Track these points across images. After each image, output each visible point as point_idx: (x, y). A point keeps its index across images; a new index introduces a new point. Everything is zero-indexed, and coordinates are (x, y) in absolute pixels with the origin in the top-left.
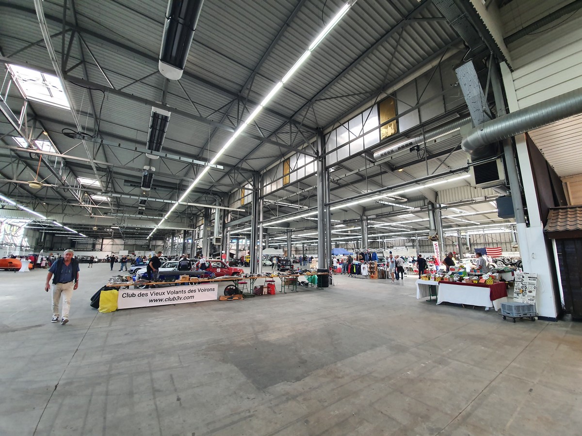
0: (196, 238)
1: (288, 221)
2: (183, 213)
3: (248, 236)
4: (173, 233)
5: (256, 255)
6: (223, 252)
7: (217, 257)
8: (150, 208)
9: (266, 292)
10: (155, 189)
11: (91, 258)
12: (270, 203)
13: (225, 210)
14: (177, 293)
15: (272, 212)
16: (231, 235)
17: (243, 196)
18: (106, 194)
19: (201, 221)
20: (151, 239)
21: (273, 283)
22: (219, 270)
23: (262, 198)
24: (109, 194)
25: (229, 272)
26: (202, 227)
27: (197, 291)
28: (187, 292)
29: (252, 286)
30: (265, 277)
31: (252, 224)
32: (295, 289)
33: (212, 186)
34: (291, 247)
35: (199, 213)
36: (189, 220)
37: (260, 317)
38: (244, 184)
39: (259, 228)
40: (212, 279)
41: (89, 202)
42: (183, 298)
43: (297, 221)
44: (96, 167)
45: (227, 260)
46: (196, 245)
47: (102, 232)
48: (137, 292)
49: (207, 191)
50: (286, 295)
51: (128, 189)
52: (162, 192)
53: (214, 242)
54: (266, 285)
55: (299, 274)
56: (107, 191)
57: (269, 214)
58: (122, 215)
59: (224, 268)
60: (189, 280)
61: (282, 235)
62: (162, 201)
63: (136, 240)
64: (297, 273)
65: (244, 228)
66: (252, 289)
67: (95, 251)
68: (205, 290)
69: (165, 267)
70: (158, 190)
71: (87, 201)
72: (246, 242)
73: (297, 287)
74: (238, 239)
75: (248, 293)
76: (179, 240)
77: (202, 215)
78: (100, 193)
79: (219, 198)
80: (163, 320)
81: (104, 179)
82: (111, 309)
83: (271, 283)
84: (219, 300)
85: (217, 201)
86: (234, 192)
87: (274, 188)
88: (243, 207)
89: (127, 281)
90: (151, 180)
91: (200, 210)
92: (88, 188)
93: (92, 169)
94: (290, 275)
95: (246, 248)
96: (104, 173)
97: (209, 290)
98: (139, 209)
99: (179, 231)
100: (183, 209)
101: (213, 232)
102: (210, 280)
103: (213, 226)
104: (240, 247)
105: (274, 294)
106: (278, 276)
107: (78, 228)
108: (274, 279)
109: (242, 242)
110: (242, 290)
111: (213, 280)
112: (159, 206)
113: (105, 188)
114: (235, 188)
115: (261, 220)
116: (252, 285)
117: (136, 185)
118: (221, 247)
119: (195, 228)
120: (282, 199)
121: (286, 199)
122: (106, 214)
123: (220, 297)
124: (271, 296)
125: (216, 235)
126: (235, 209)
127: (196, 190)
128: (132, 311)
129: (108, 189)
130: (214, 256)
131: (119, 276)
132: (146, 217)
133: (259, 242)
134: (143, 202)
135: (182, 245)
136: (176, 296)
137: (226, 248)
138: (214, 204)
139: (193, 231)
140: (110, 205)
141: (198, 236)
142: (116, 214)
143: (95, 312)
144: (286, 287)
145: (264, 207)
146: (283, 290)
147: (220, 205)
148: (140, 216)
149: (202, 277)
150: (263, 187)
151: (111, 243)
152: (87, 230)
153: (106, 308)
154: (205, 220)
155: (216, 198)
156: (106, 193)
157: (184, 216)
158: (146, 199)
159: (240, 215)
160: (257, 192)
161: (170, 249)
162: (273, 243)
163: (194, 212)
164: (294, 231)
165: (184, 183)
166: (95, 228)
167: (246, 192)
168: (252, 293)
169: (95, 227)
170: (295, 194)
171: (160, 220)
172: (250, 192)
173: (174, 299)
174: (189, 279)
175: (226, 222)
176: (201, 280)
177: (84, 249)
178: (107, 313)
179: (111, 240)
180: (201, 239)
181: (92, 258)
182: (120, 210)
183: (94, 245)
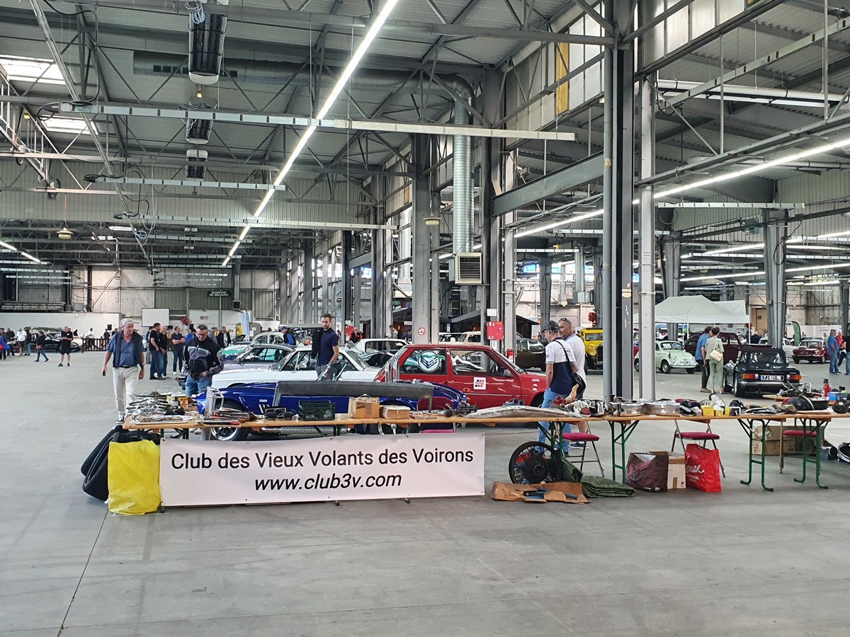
0: (389, 261)
1: (769, 170)
2: (335, 163)
3: (590, 247)
4: (306, 244)
5: (625, 323)
6: (492, 312)
7: (469, 334)
8: (225, 150)
9: (682, 478)
10: (234, 74)
11: (64, 334)
12: (686, 95)
13: (489, 140)
14: (344, 460)
15: (697, 135)
16: (521, 243)
17: (561, 73)
18: (87, 109)
19: (404, 194)
20: (234, 269)
21: (709, 445)
22: (480, 384)
23: (648, 73)
24: (95, 109)
25: (520, 392)
26: (407, 216)
27: (411, 457)
28: (375, 458)
29: (618, 453)
30: (676, 418)
31: (605, 194)
32: (811, 474)
33: (435, 45)
34: (785, 288)
35: (393, 161)
36: (358, 189)
37: (663, 577)
38: (563, 21)
39: (636, 212)
40: (460, 414)
41: (39, 141)
42: (363, 482)
43: (812, 171)
44: (47, 14)
45: (509, 345)
46: (389, 287)
47: (85, 246)
48: (215, 451)
49: (418, 67)
50: (769, 496)
51: (148, 84)
52: (260, 85)
53: (455, 274)
54: (680, 450)
55: (830, 410)
56: (86, 98)
57: (682, 145)
58: (140, 181)
59: (499, 374)
60: (381, 416)
61: (740, 235)
62: (261, 119)
63: (188, 270)
64: (823, 405)
65: (568, 214)
66: (619, 462)
67: (72, 310)
68: (437, 457)
69: (292, 369)
70: (245, 77)
71: (32, 141)
72: (581, 272)
73: (824, 465)
74: (546, 261)
75: (603, 480)
76: (330, 270)
77: (403, 167)
78: (66, 107)
79: (466, 91)
80: (307, 556)
81: (74, 54)
82: (143, 505)
83: (700, 443)
84: (490, 498)
85: (459, 106)
86: (525, 62)
87: (704, 22)
88: (567, 120)
89: (181, 412)
90: (217, 42)
91: (397, 150)
92: (31, 94)
93: (35, 23)
94: (788, 412)
95: (583, 297)
96: (70, 34)
97: (455, 456)
98: (190, 158)
99: (326, 235)
100: (335, 150)
101: (450, 236)
102: (454, 419)
103: (449, 212)
104: (555, 294)
105: (716, 489)
106: (733, 413)
107: (16, 236)
108: (716, 427)
109: (563, 274)
110: (578, 466)
111: (466, 419)
112: (253, 142)
113: (79, 89)
114: (528, 43)
115: (646, 173)
116: (618, 446)
117: (172, 65)
118: (481, 294)
119: (384, 222)
120: (740, 71)
121: (762, 72)
122: (91, 179)
123: (495, 486)
124: (702, 499)
125: (461, 246)
126: (533, 135)
127: (376, 67)
128: (208, 516)
129: (91, 91)
130: (459, 329)
131: (155, 395)
132: (216, 184)
133: (637, 271)
134: (200, 129)
135: (340, 288)
136: (339, 471)
137: (502, 296)
138: (447, 118)
139: (375, 231)
140: (100, 148)
141: (395, 251)
142: (120, 181)
143: (97, 509)
144: (772, 466)
145: (659, 115)
146: (756, 476)
147: (470, 121)
148: (194, 183)
149: (423, 406)
150: (649, 23)
151: (115, 283)
152: (43, 241)
153: (128, 500)
154: (417, 188)
155: (454, 91)
156: (84, 104)
157: (341, 177)
158: (207, 116)
159: (552, 157)
160: (626, 47)
161: (302, 305)
162: (697, 273)
163: (373, 159)
164: (800, 217)
165: (332, 43)
166: (65, 234)
167: (577, 54)
168: (619, 480)
169: (65, 230)
170: (808, 41)
171: (260, 195)
172: (594, 50)
173: (333, 482)
174: (381, 410)
175: (498, 192)
176: (421, 417)
177: (40, 304)
178: (133, 517)
179: (113, 274)
180: (407, 266)
181: (69, 335)
182: (130, 165)
183: (67, 291)
